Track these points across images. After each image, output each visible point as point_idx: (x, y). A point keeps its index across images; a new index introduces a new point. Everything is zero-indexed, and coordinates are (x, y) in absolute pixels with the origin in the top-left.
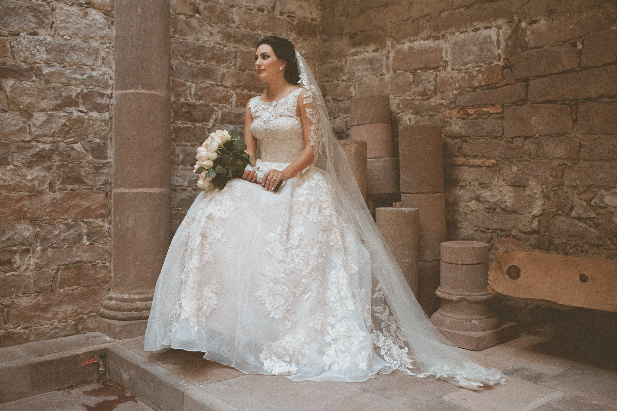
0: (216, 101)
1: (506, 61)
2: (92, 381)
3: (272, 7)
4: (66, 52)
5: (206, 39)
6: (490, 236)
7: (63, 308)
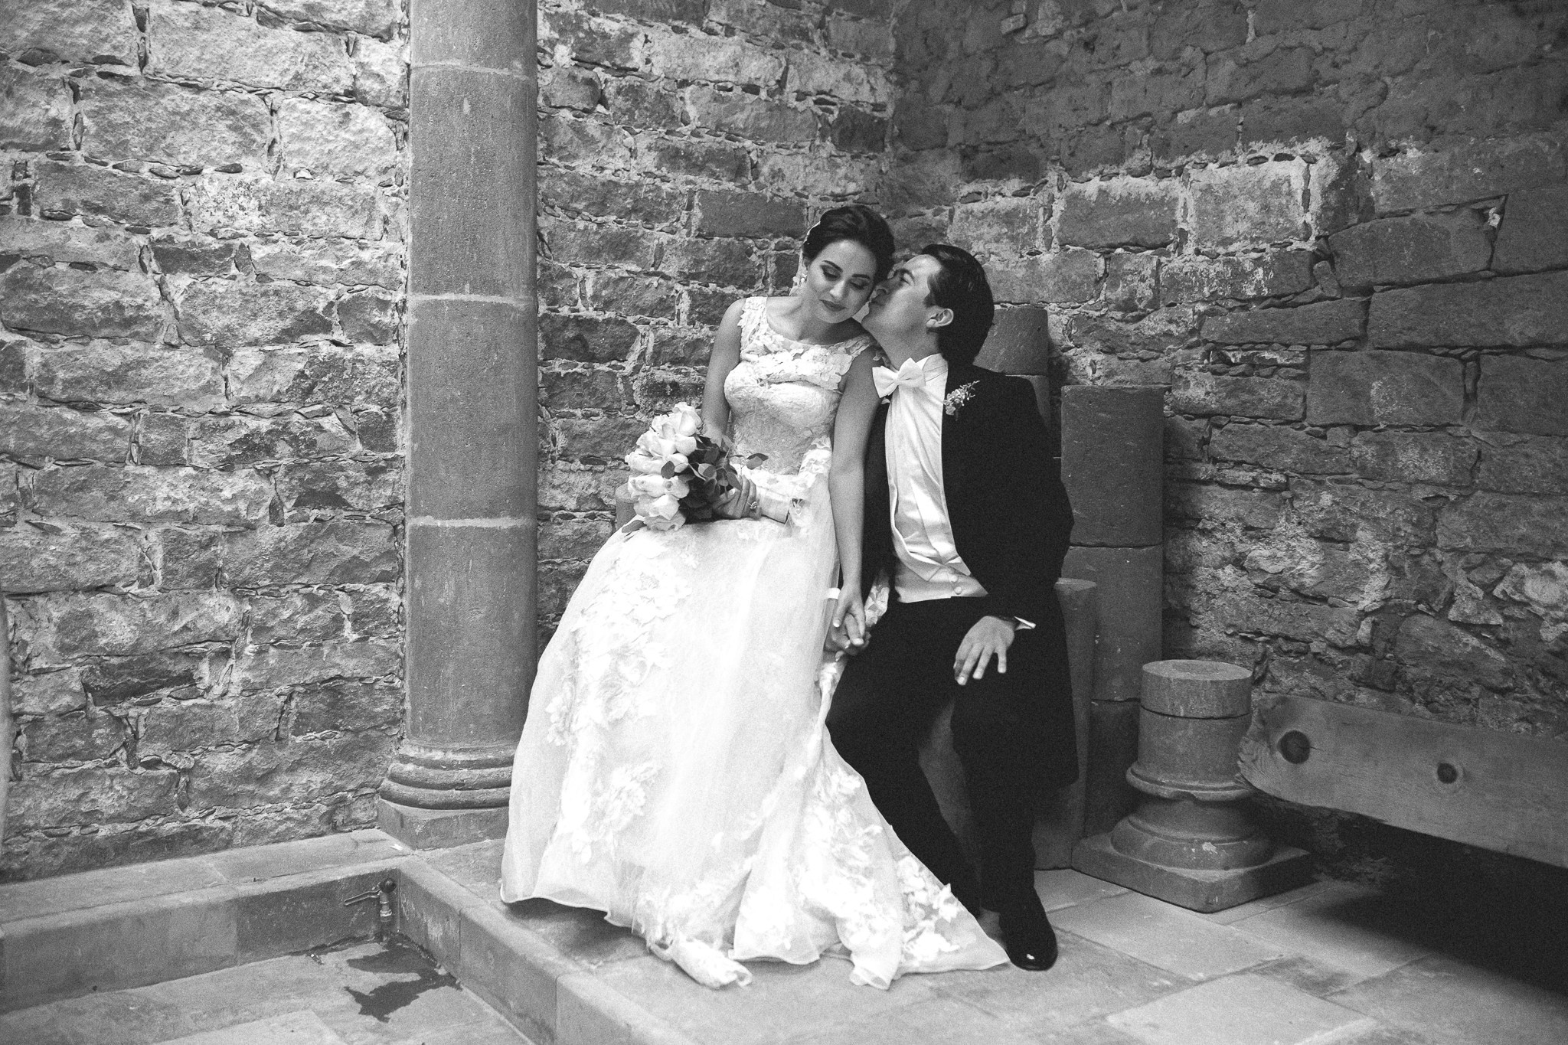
0: (643, 311)
1: (1322, 241)
2: (366, 937)
3: (778, 82)
4: (303, 208)
5: (621, 165)
6: (1261, 650)
7: (303, 777)
